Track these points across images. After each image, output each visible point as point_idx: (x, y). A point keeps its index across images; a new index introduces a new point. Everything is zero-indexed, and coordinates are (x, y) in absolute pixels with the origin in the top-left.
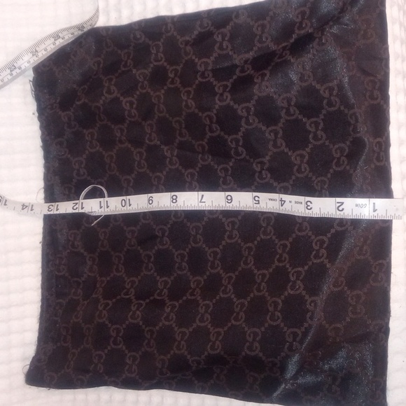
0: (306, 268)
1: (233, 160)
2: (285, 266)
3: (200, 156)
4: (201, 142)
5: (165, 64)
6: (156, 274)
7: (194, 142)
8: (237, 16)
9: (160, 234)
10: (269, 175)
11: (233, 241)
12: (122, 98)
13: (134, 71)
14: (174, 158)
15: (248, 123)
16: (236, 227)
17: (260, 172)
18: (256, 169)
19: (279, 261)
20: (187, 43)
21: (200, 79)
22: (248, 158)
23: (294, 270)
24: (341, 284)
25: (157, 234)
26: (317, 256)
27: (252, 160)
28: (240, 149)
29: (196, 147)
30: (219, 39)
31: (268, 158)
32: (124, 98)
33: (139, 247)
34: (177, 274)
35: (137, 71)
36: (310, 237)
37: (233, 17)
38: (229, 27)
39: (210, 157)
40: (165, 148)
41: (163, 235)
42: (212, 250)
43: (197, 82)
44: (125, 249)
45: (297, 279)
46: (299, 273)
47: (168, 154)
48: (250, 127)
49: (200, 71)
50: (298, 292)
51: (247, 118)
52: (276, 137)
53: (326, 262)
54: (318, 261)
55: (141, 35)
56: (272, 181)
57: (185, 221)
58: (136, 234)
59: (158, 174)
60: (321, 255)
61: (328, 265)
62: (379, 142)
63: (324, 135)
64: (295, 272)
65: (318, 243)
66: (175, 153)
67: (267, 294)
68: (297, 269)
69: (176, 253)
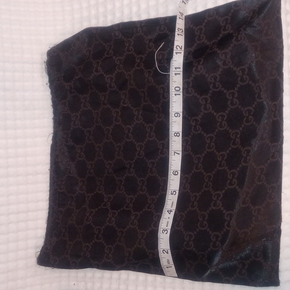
0: (224, 191)
2: (209, 190)
3: (157, 114)
4: (157, 106)
5: (134, 53)
6: (125, 193)
7: (153, 105)
9: (128, 166)
10: (201, 128)
12: (105, 75)
13: (114, 58)
14: (140, 116)
15: (187, 92)
18: (192, 124)
19: (206, 187)
20: (150, 41)
22: (187, 116)
24: (247, 203)
25: (126, 165)
27: (190, 118)
29: (154, 109)
31: (200, 117)
32: (107, 75)
33: (114, 175)
34: (139, 194)
35: (116, 57)
36: (226, 170)
39: (163, 115)
40: (134, 109)
41: (130, 167)
42: (162, 178)
44: (105, 176)
45: (218, 199)
46: (218, 195)
47: (136, 113)
48: (189, 96)
50: (219, 208)
52: (206, 103)
53: (237, 188)
54: (232, 187)
55: (119, 34)
56: (202, 132)
57: (145, 158)
58: (112, 166)
59: (129, 126)
60: (233, 183)
61: (239, 190)
62: (275, 105)
63: (238, 102)
64: (216, 194)
65: (232, 175)
66: (141, 113)
67: (198, 209)
68: (217, 192)
69: (139, 180)
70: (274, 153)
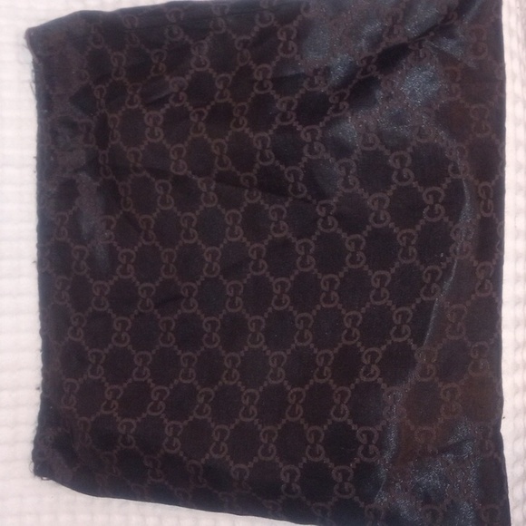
0: (384, 348)
1: (290, 199)
2: (356, 344)
3: (247, 191)
4: (248, 174)
5: (211, 71)
6: (176, 347)
7: (238, 173)
8: (307, 9)
9: (186, 294)
10: (336, 223)
11: (282, 308)
12: (144, 111)
13: (167, 78)
14: (212, 194)
15: (311, 151)
16: (287, 290)
17: (325, 218)
18: (319, 213)
19: (347, 338)
20: (245, 43)
21: (256, 91)
22: (309, 198)
23: (367, 351)
24: (430, 374)
25: (182, 292)
26: (398, 334)
27: (314, 201)
28: (300, 186)
29: (241, 180)
30: (283, 38)
31: (335, 200)
32: (148, 111)
33: (156, 311)
34: (205, 348)
35: (171, 77)
36: (389, 307)
37: (302, 10)
38: (295, 23)
39: (260, 194)
40: (200, 180)
41: (190, 295)
42: (254, 318)
43: (253, 95)
44: (136, 312)
45: (373, 362)
46: (374, 355)
47: (204, 189)
48: (314, 158)
49: (256, 81)
50: (373, 379)
51: (311, 145)
52: (348, 173)
53: (411, 342)
54: (400, 340)
55: (179, 31)
56: (339, 231)
57: (221, 278)
58: (153, 293)
59: (189, 214)
60: (403, 332)
61: (414, 347)
62: (485, 188)
63: (412, 174)
64: (369, 353)
65: (400, 316)
66: (213, 187)
67: (332, 381)
68: (371, 349)
69: (205, 320)
70: (483, 282)
